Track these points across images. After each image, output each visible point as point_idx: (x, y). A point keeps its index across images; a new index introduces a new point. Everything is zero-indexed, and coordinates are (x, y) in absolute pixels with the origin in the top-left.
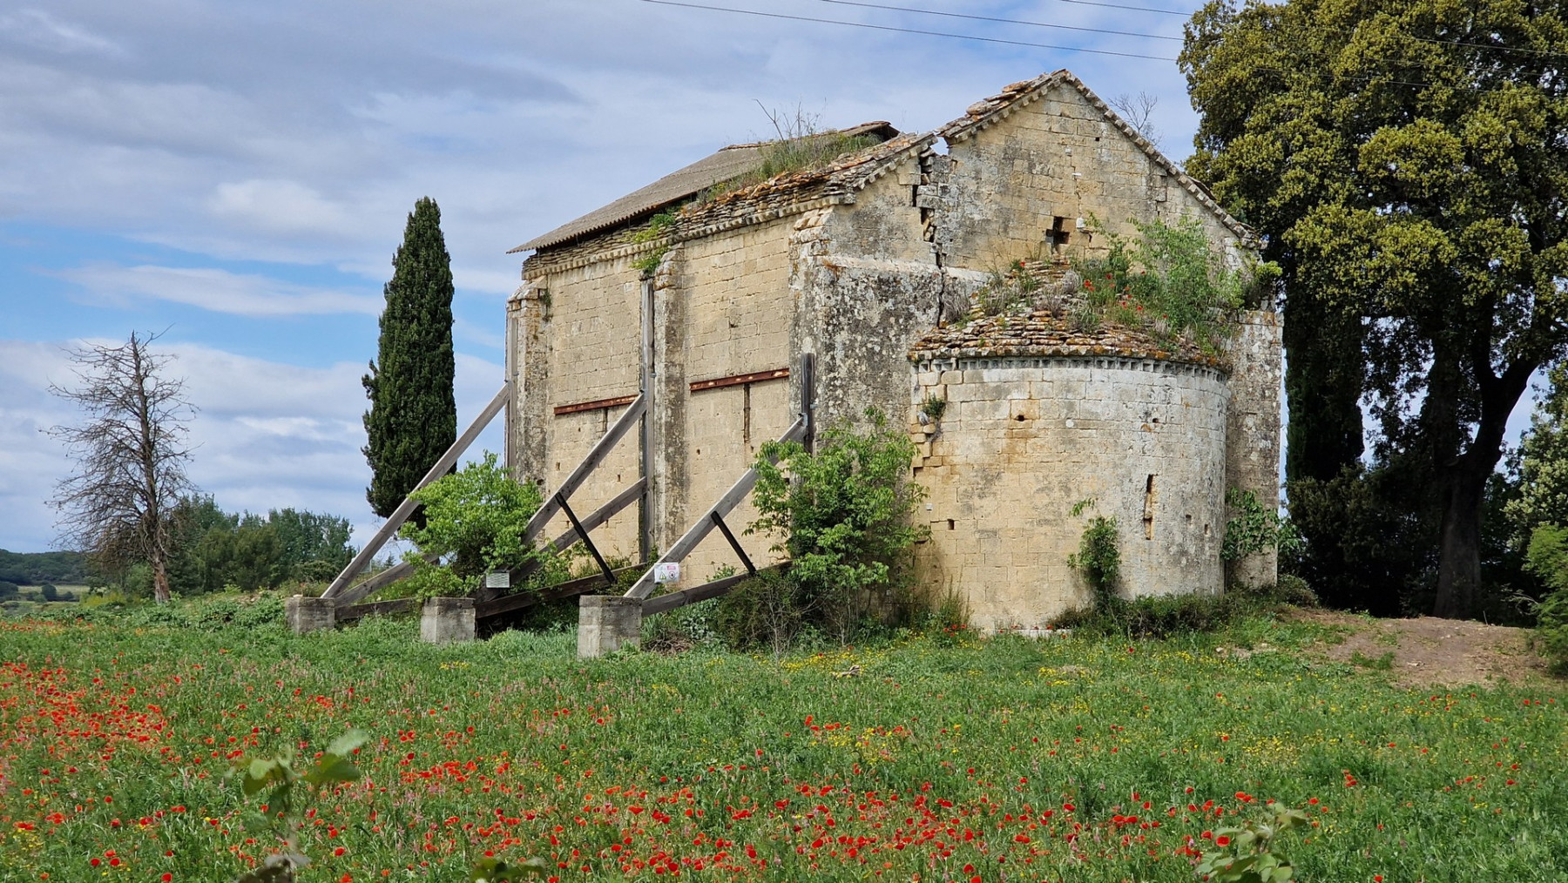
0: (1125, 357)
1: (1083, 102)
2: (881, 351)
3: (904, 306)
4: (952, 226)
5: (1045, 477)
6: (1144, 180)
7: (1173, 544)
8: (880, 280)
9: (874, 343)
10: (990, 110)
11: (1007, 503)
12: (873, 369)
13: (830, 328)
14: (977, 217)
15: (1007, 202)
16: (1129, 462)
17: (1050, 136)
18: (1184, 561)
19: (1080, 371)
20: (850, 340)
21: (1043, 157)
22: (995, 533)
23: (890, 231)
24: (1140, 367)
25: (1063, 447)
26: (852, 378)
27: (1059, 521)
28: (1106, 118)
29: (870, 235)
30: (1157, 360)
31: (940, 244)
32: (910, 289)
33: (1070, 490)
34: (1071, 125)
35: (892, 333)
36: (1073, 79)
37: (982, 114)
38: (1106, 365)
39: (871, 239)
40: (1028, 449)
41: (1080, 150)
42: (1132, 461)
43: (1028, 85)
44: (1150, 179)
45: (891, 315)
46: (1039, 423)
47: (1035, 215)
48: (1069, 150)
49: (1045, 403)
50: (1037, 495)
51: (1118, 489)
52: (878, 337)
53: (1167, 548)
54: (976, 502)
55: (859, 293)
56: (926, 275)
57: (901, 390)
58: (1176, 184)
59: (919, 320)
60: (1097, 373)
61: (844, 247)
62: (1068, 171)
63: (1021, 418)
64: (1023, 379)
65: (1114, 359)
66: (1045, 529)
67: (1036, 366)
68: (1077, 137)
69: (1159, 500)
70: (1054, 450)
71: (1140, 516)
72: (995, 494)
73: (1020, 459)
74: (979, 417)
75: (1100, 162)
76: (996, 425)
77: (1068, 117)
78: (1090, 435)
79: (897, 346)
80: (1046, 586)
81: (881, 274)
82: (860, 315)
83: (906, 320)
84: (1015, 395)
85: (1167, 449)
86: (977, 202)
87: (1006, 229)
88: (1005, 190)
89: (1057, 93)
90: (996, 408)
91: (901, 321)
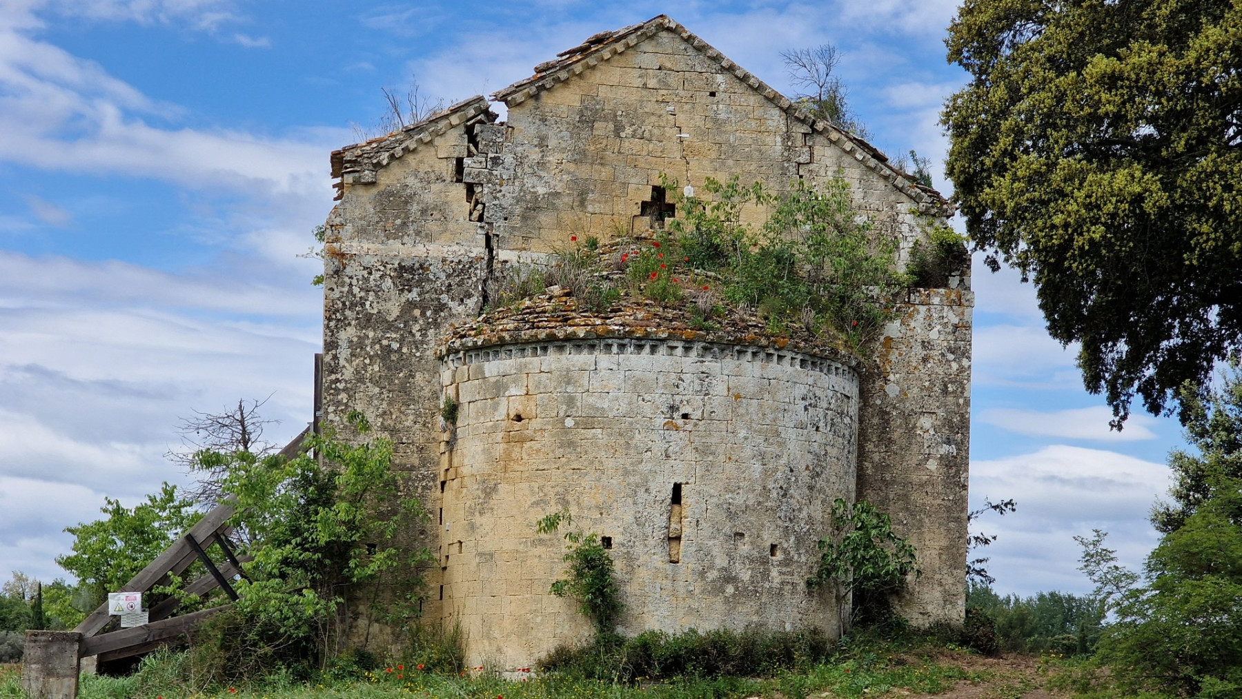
0: (638, 339)
1: (691, 52)
2: (400, 348)
3: (434, 296)
4: (507, 202)
5: (541, 488)
6: (779, 139)
7: (711, 567)
8: (401, 267)
9: (392, 340)
10: (554, 66)
11: (503, 520)
12: (389, 369)
13: (332, 324)
14: (541, 190)
15: (584, 172)
16: (645, 467)
17: (644, 92)
18: (730, 589)
19: (583, 358)
20: (359, 337)
21: (635, 116)
22: (491, 555)
23: (424, 212)
24: (663, 350)
25: (559, 452)
26: (361, 380)
27: (555, 541)
28: (723, 70)
29: (397, 217)
30: (686, 341)
31: (490, 224)
32: (443, 276)
33: (568, 502)
34: (673, 80)
35: (416, 328)
36: (673, 25)
37: (545, 71)
38: (615, 349)
39: (398, 222)
40: (525, 456)
41: (687, 107)
42: (649, 466)
43: (611, 35)
44: (788, 136)
45: (416, 307)
46: (535, 424)
47: (625, 185)
48: (672, 108)
49: (542, 398)
50: (532, 510)
51: (630, 500)
52: (396, 332)
53: (702, 574)
54: (478, 519)
55: (372, 283)
56: (465, 259)
57: (426, 392)
58: (826, 142)
59: (454, 311)
60: (604, 360)
61: (362, 232)
62: (671, 132)
63: (519, 418)
64: (521, 371)
65: (626, 341)
66: (539, 550)
67: (535, 354)
68: (682, 93)
69: (690, 514)
70: (551, 455)
71: (660, 534)
72: (492, 509)
73: (516, 467)
74: (482, 419)
75: (715, 120)
76: (494, 429)
77: (670, 70)
78: (594, 436)
79: (422, 342)
80: (539, 620)
81: (403, 260)
82: (373, 307)
83: (436, 312)
84: (513, 391)
85: (704, 451)
86: (542, 174)
87: (582, 203)
88: (580, 157)
89: (653, 43)
90: (495, 408)
91: (429, 313)
